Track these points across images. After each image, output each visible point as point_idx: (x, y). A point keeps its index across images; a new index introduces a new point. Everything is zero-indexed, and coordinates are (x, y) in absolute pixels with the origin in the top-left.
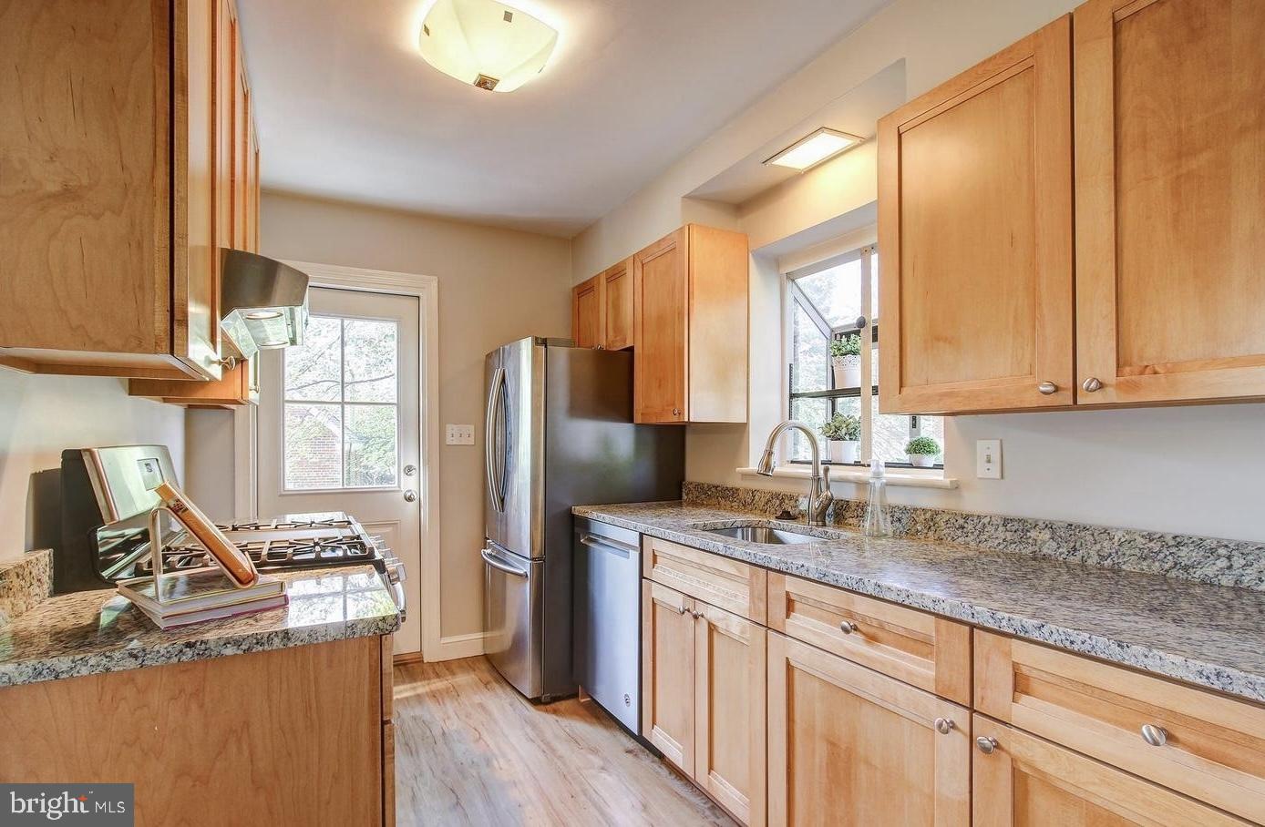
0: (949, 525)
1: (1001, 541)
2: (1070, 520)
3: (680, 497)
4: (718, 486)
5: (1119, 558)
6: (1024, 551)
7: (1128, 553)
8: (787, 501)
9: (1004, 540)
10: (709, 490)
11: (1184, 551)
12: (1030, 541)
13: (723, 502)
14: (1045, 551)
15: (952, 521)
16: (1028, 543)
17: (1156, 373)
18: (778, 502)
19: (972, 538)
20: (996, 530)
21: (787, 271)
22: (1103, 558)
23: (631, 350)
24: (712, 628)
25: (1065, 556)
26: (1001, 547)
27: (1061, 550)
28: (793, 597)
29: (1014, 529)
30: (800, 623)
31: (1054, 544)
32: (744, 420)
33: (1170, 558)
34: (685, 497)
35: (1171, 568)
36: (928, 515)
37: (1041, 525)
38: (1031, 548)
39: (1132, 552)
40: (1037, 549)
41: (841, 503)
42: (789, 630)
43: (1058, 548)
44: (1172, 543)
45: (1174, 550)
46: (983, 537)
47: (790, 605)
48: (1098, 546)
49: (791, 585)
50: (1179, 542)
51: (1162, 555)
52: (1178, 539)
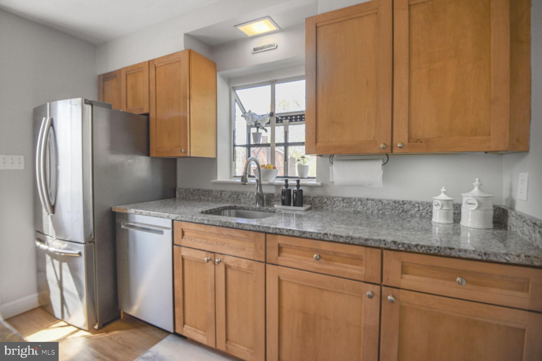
0: (320, 202)
1: (341, 207)
2: (368, 198)
3: (175, 196)
4: (200, 190)
5: (385, 210)
6: (350, 211)
7: (388, 208)
8: (240, 195)
9: (343, 207)
10: (194, 192)
11: (405, 206)
12: (353, 206)
13: (202, 197)
14: (358, 209)
15: (322, 200)
16: (352, 207)
17: (421, 142)
18: (236, 196)
19: (330, 206)
20: (340, 203)
21: (232, 86)
22: (379, 210)
23: (147, 115)
24: (226, 267)
25: (365, 211)
26: (342, 209)
27: (364, 209)
28: (281, 246)
29: (346, 202)
30: (287, 258)
31: (362, 207)
32: (214, 156)
33: (401, 209)
34: (177, 196)
35: (401, 212)
36: (311, 199)
37: (357, 200)
38: (353, 209)
39: (389, 207)
40: (355, 209)
41: (269, 195)
42: (280, 263)
43: (363, 208)
44: (402, 203)
45: (402, 206)
46: (334, 206)
47: (280, 249)
48: (377, 206)
49: (281, 240)
50: (404, 203)
51: (398, 208)
52: (404, 202)
